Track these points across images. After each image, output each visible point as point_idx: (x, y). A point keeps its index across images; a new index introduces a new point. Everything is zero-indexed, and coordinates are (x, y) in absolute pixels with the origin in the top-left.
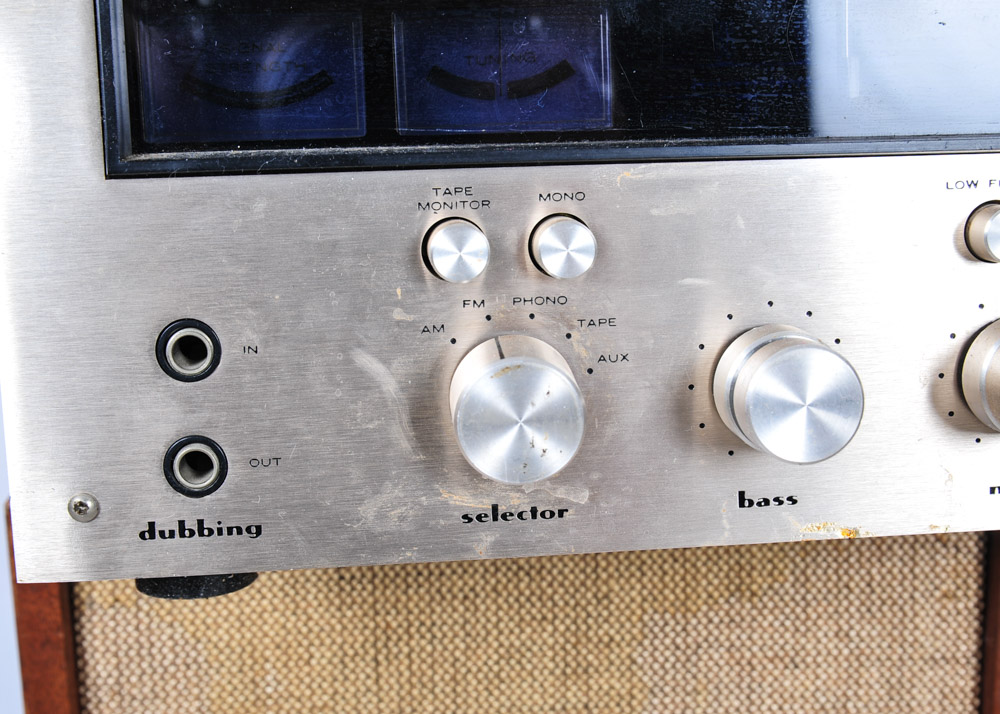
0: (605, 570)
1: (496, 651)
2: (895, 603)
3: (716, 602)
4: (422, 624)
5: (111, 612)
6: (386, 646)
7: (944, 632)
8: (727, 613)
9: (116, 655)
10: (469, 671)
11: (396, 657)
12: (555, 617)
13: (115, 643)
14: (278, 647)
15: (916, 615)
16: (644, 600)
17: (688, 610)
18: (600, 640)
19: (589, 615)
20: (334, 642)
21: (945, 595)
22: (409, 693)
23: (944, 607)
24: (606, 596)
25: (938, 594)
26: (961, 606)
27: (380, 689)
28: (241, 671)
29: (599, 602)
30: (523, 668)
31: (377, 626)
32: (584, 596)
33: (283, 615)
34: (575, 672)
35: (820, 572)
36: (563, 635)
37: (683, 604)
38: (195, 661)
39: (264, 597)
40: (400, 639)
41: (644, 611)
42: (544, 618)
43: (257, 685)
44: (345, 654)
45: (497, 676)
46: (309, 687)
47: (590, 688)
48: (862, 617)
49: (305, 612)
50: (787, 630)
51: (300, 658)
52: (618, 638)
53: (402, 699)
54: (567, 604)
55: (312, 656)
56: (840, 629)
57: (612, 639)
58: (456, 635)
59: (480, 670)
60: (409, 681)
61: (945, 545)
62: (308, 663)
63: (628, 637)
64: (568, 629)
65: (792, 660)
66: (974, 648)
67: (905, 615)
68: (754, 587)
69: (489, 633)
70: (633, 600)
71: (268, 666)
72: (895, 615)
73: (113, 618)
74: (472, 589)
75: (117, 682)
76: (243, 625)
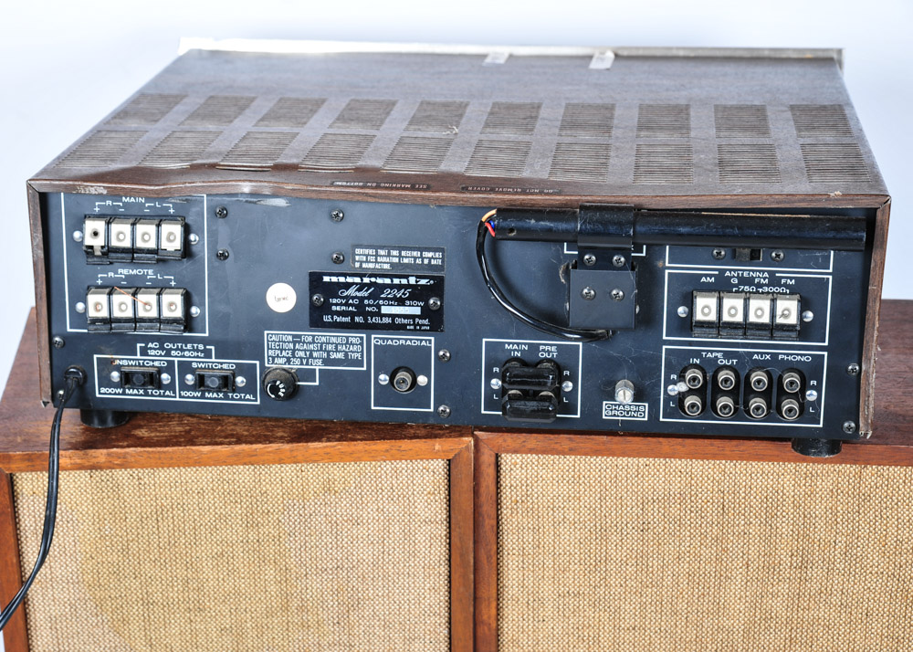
0: (264, 481)
1: (214, 516)
2: (405, 496)
3: (318, 495)
4: (179, 504)
5: (32, 498)
6: (162, 513)
7: (429, 509)
8: (324, 500)
9: (34, 517)
10: (201, 525)
11: (167, 518)
12: (241, 501)
13: (34, 511)
14: (111, 514)
15: (415, 502)
16: (284, 494)
17: (305, 499)
18: (264, 512)
19: (257, 500)
20: (137, 512)
21: (429, 493)
22: (173, 534)
23: (429, 498)
24: (266, 492)
25: (425, 492)
26: (437, 498)
27: (159, 532)
28: (93, 524)
29: (262, 495)
30: (227, 524)
31: (157, 505)
32: (255, 492)
33: (113, 499)
34: (252, 525)
35: (367, 482)
36: (246, 509)
37: (303, 496)
38: (72, 520)
39: (103, 492)
40: (168, 510)
41: (284, 499)
42: (236, 502)
43: (101, 531)
44: (142, 517)
45: (215, 527)
46: (126, 531)
47: (259, 533)
48: (389, 502)
49: (123, 498)
50: (353, 508)
51: (121, 518)
52: (272, 511)
53: (170, 537)
54: (247, 495)
55: (126, 518)
56: (379, 508)
57: (269, 511)
58: (194, 509)
59: (206, 524)
60: (173, 529)
61: (428, 471)
62: (125, 521)
63: (277, 510)
64: (248, 506)
65: (356, 521)
66: (445, 516)
67: (410, 501)
68: (336, 489)
69: (210, 508)
70: (278, 494)
71: (106, 522)
72: (405, 502)
73: (33, 501)
74: (202, 489)
75: (35, 529)
76: (94, 504)
